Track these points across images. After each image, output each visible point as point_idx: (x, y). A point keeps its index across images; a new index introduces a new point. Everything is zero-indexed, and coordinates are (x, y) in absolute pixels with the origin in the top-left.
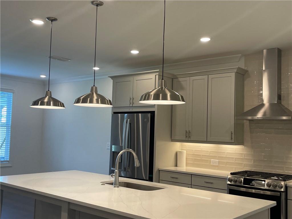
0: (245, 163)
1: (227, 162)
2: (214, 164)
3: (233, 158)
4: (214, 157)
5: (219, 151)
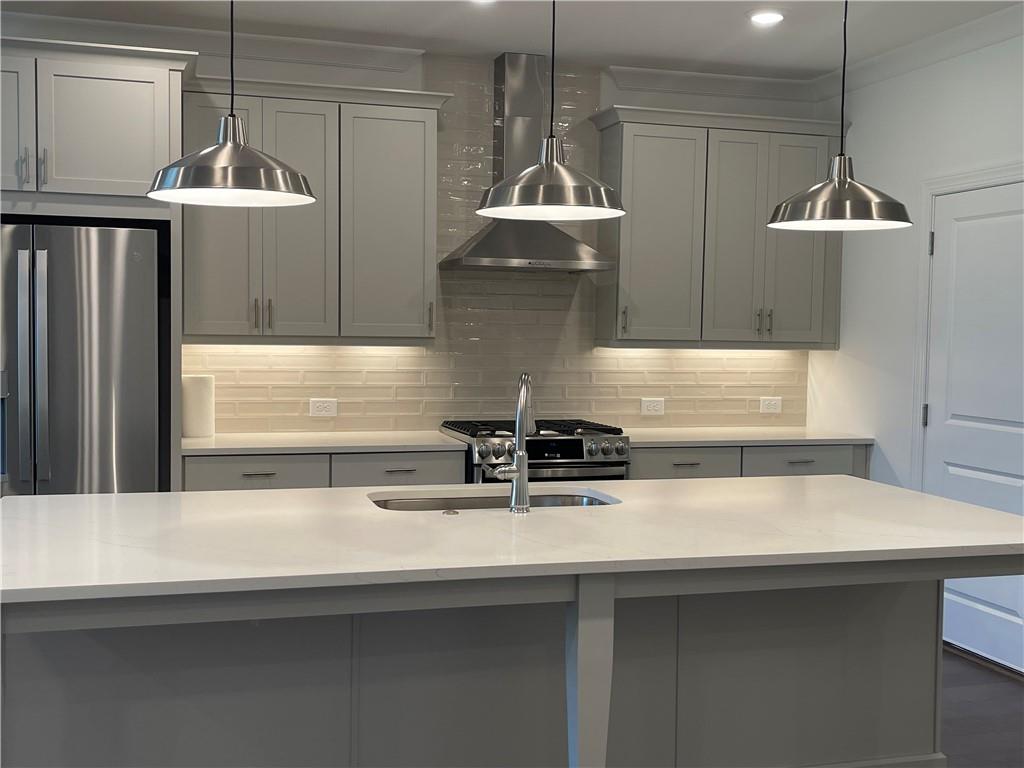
0: (426, 399)
1: (368, 403)
2: (323, 414)
3: (390, 387)
4: (322, 391)
5: (338, 368)
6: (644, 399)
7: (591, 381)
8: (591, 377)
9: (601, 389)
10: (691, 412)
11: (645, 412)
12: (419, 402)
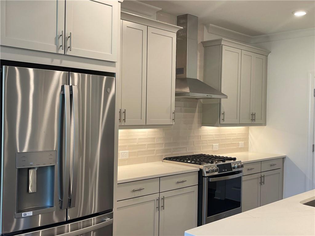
0: (156, 149)
6: (214, 144)
7: (201, 139)
8: (201, 137)
9: (204, 142)
10: (224, 148)
11: (214, 149)
12: (154, 150)
